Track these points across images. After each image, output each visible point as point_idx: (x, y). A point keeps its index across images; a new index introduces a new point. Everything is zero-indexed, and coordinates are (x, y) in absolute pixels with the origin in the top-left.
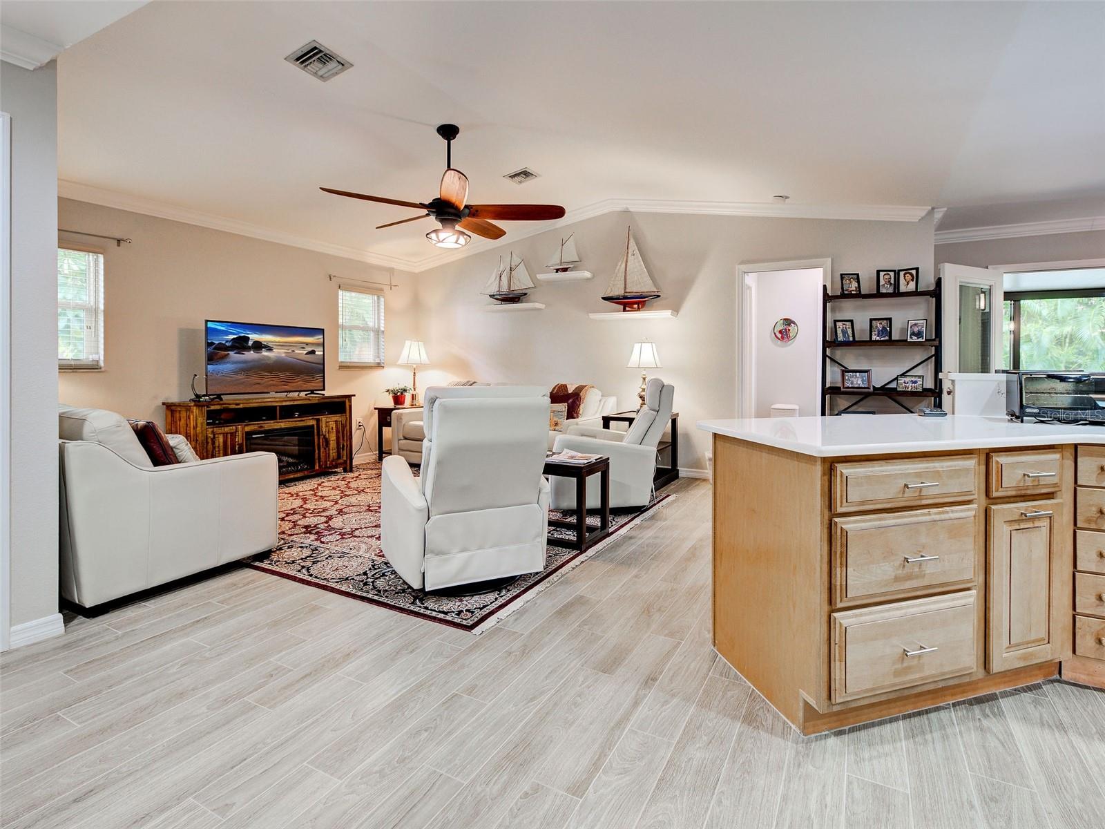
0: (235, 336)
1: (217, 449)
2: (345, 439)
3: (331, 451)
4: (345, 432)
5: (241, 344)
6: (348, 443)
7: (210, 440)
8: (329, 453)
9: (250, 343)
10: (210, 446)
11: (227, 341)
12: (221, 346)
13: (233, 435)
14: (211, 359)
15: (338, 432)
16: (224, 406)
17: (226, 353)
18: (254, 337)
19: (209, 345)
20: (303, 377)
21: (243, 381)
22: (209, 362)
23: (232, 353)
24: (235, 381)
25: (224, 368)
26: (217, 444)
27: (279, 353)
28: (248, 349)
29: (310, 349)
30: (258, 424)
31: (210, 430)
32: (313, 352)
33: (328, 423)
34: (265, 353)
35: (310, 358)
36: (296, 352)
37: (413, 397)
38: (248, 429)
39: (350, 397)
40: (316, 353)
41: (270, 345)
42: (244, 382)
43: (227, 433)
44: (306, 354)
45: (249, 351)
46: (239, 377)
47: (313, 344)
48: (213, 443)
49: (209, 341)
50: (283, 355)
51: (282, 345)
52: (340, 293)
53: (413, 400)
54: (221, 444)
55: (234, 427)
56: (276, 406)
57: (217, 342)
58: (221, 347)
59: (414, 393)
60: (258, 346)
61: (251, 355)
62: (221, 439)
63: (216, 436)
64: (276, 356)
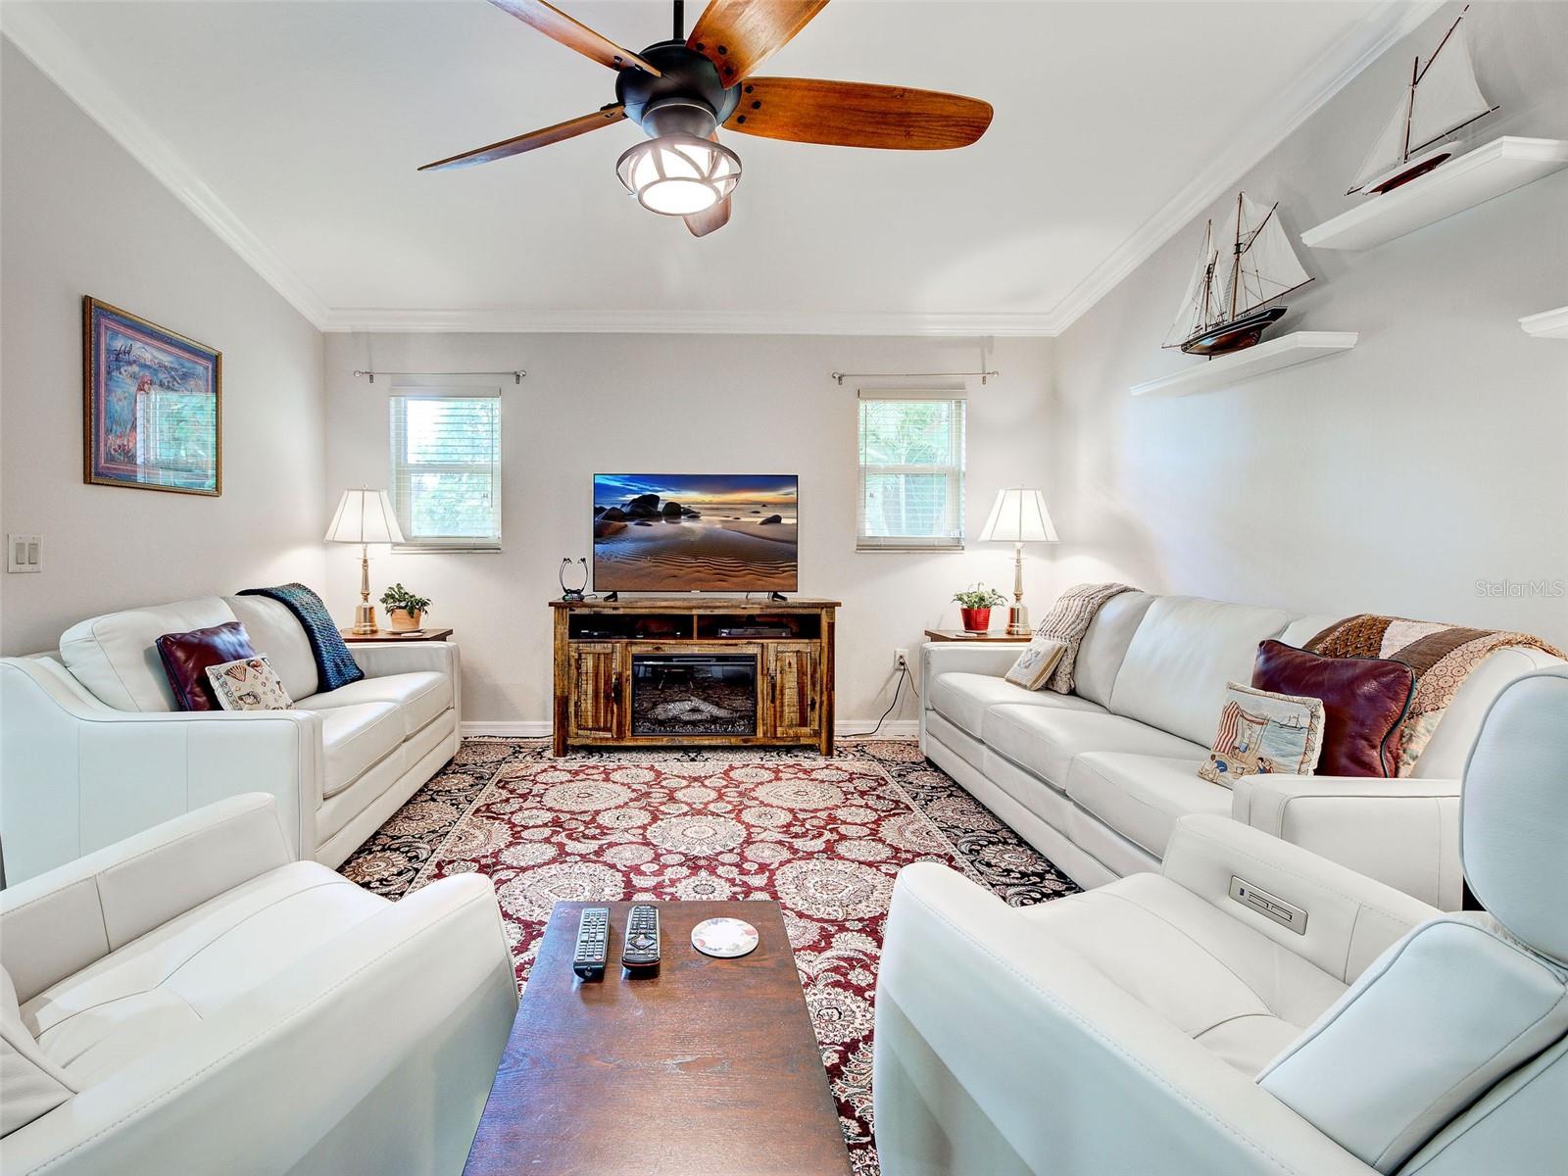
0: (636, 496)
1: (584, 678)
2: (818, 688)
3: (786, 709)
4: (818, 675)
5: (645, 508)
6: (825, 698)
7: (573, 662)
8: (782, 712)
9: (661, 507)
10: (573, 672)
11: (624, 505)
12: (616, 512)
13: (608, 656)
14: (600, 534)
15: (801, 673)
16: (595, 609)
17: (623, 524)
18: (667, 496)
19: (597, 511)
20: (755, 566)
21: (648, 570)
22: (597, 540)
23: (630, 524)
24: (636, 570)
25: (621, 548)
26: (584, 669)
27: (709, 522)
28: (657, 516)
29: (770, 515)
30: (653, 643)
31: (575, 646)
32: (776, 520)
33: (780, 655)
34: (686, 523)
35: (770, 530)
36: (742, 519)
37: (1014, 615)
38: (636, 650)
39: (831, 607)
40: (783, 521)
41: (694, 508)
42: (651, 573)
43: (599, 654)
44: (763, 523)
45: (658, 521)
46: (643, 564)
47: (775, 504)
48: (578, 668)
49: (598, 506)
50: (719, 526)
51: (715, 509)
52: (862, 405)
53: (1012, 621)
54: (590, 670)
55: (610, 645)
56: (692, 616)
57: (608, 507)
58: (615, 515)
59: (1017, 606)
60: (674, 511)
61: (661, 527)
62: (589, 664)
63: (583, 656)
64: (705, 528)
